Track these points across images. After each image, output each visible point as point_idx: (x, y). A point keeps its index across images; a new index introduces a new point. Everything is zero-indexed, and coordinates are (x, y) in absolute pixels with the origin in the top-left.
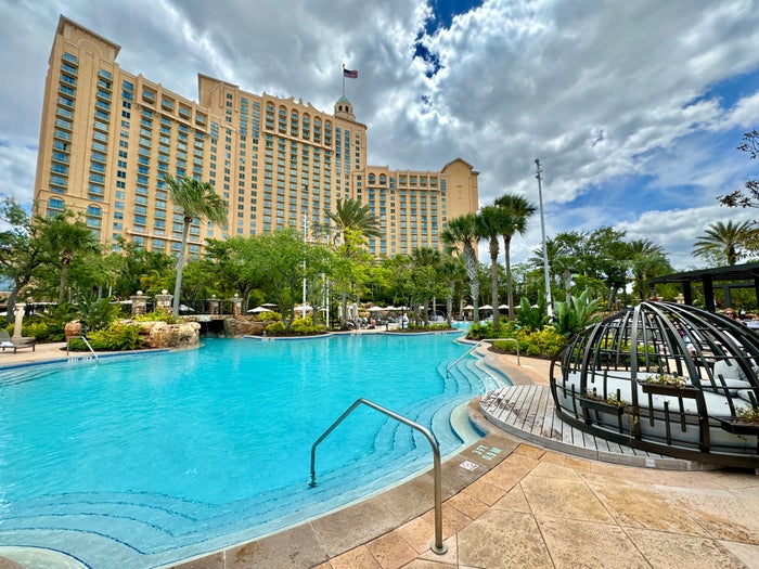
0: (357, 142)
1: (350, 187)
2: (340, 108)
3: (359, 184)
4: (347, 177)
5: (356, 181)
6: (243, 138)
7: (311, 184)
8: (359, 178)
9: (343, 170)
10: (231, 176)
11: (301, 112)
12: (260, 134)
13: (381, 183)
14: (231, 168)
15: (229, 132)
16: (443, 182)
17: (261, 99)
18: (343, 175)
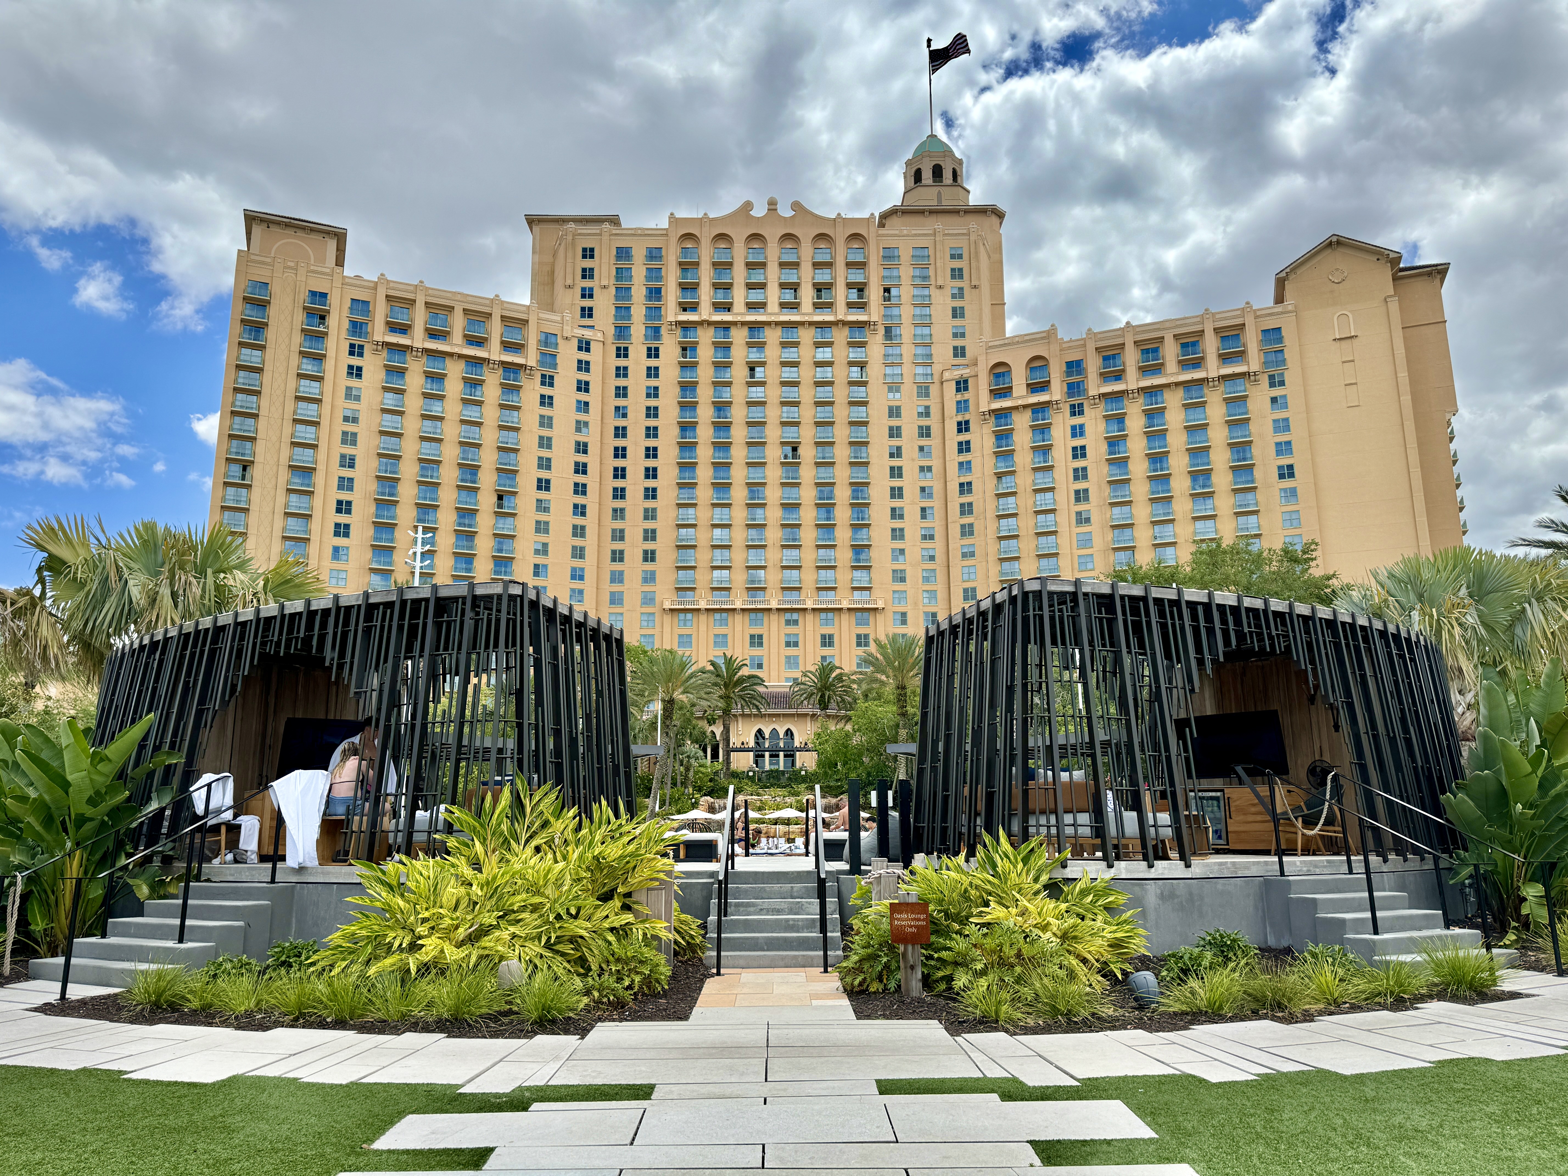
0: (957, 274)
1: (933, 422)
2: (918, 176)
3: (962, 406)
4: (924, 391)
5: (951, 395)
6: (623, 352)
7: (807, 435)
8: (962, 385)
9: (909, 372)
10: (591, 460)
11: (772, 234)
12: (664, 331)
13: (1034, 388)
14: (592, 437)
15: (585, 346)
16: (1273, 335)
17: (665, 234)
18: (909, 388)
